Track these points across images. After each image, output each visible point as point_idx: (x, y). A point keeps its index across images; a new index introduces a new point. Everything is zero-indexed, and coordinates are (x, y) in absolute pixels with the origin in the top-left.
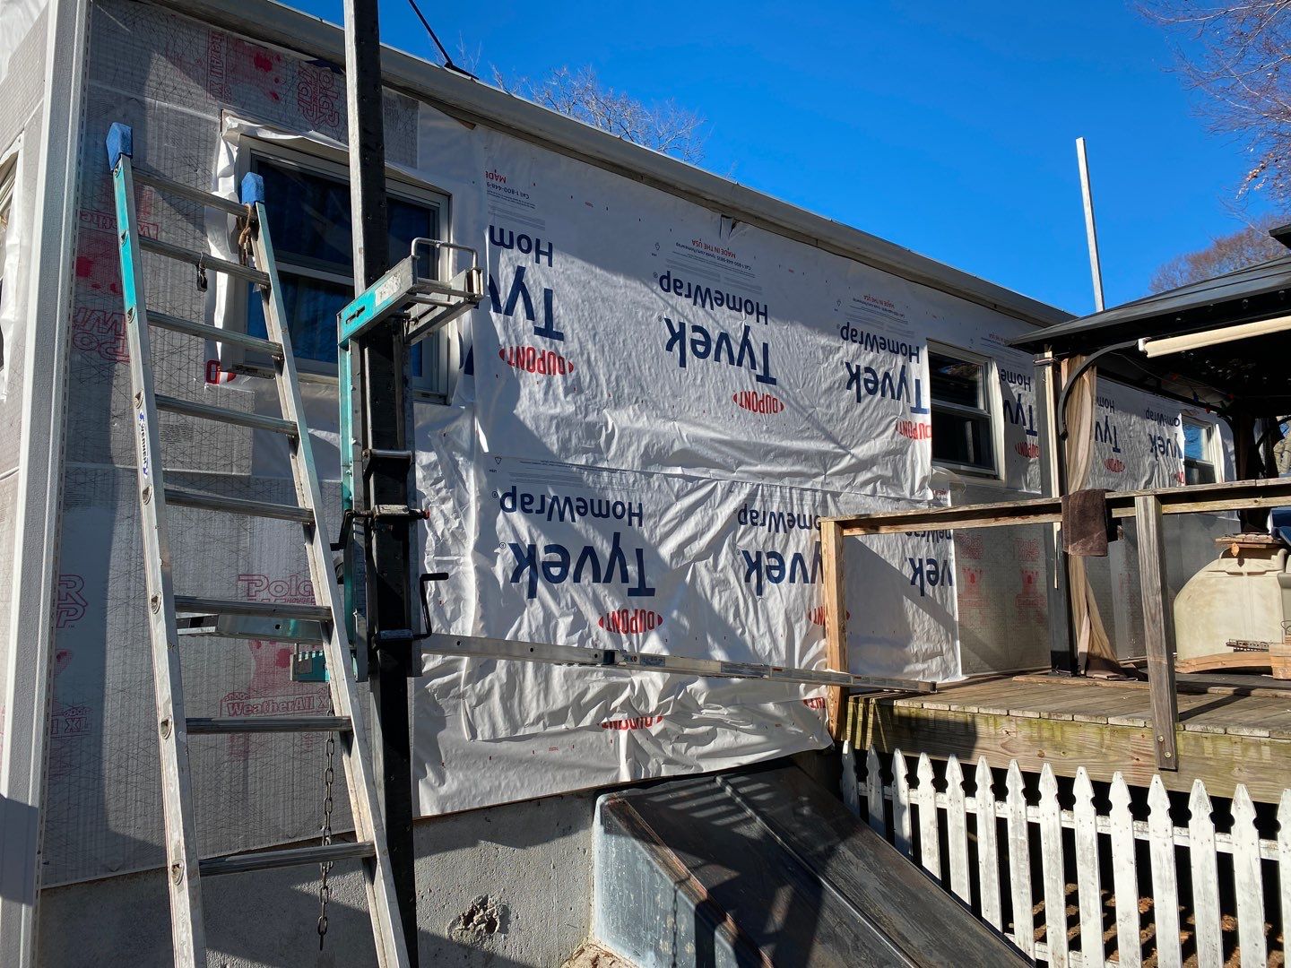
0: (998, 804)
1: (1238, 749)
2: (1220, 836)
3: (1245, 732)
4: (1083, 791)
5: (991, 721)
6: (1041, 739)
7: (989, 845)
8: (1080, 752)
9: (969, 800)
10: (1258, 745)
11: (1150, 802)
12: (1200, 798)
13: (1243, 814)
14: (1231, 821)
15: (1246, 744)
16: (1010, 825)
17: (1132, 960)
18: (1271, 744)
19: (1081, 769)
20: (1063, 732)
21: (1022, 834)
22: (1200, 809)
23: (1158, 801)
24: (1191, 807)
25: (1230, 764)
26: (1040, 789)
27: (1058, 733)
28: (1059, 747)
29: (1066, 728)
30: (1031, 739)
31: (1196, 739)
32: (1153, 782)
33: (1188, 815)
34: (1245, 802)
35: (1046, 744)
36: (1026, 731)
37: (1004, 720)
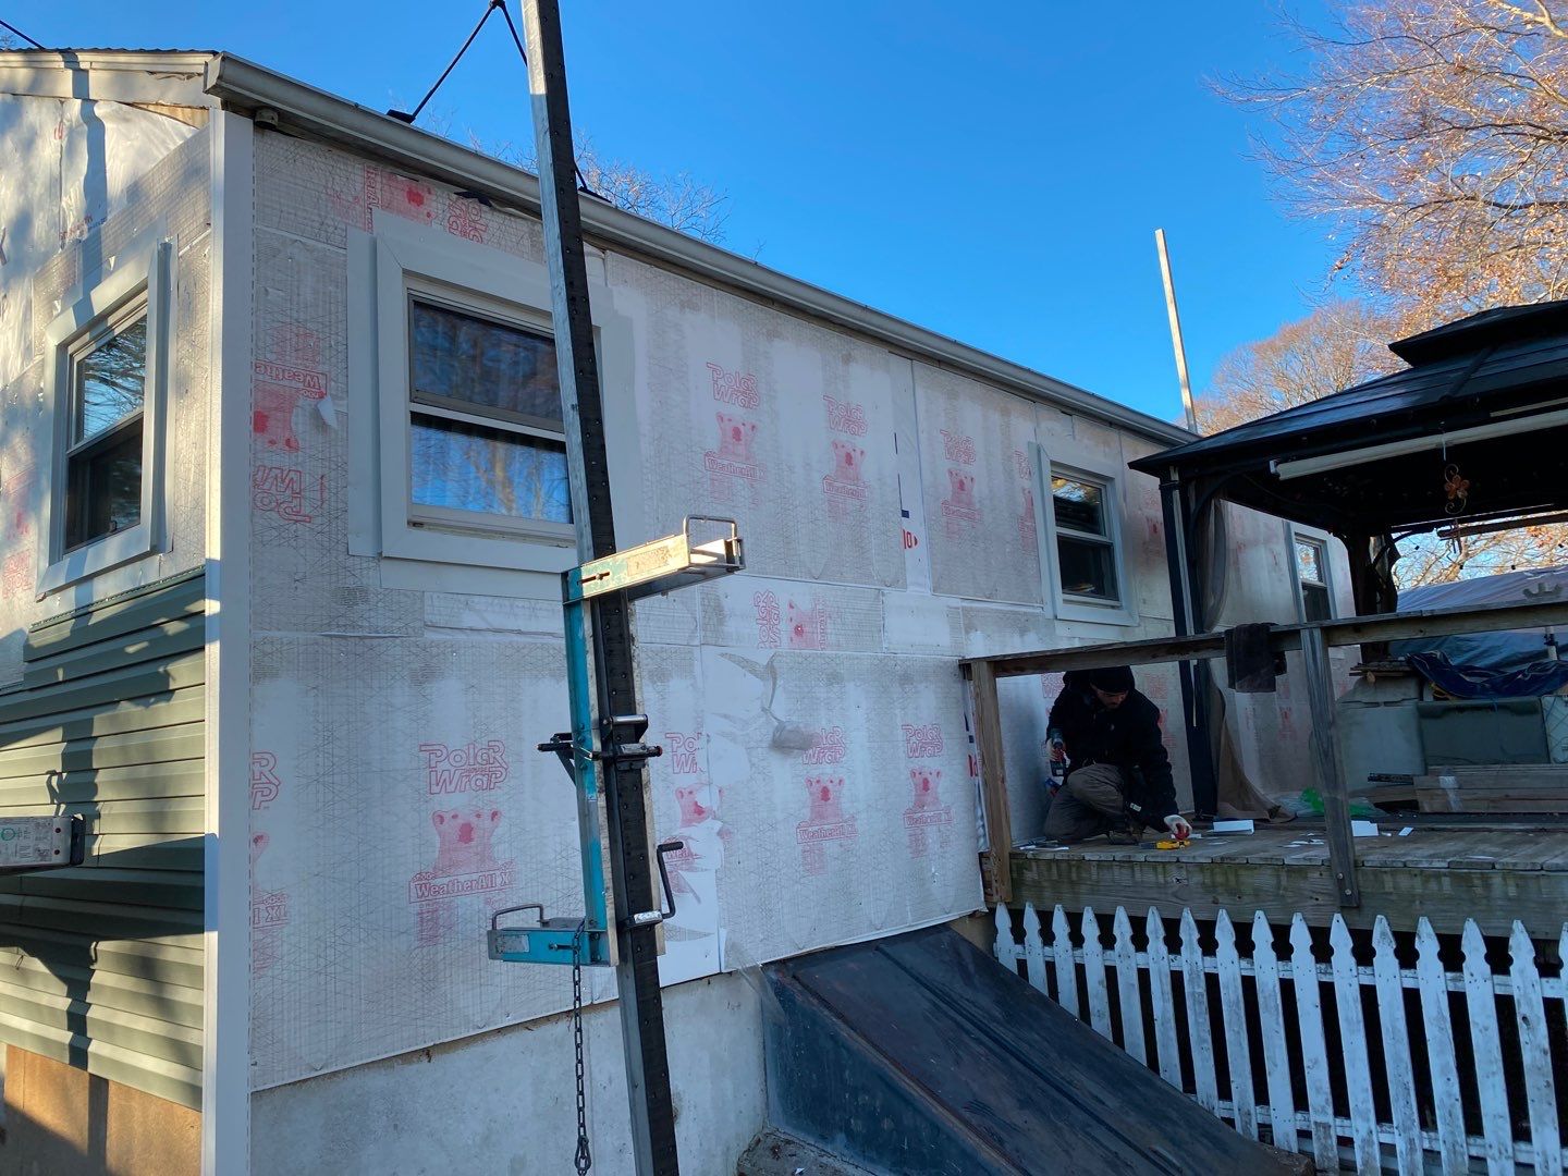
0: (1172, 957)
1: (1418, 882)
2: (1406, 972)
4: (1262, 936)
5: (1160, 869)
6: (1214, 885)
7: (1164, 1002)
8: (1255, 896)
9: (1139, 954)
10: (1437, 875)
11: (1332, 943)
12: (1383, 934)
13: (1427, 947)
14: (1416, 955)
15: (1426, 877)
16: (1186, 977)
17: (1323, 1108)
18: (1450, 876)
19: (1259, 913)
20: (1237, 876)
21: (1199, 986)
22: (1384, 946)
23: (1341, 941)
24: (1375, 944)
25: (1411, 897)
26: (1216, 937)
27: (1232, 878)
28: (1236, 893)
29: (1241, 872)
30: (1203, 885)
31: (1375, 874)
32: (1334, 921)
33: (1372, 953)
34: (1429, 935)
35: (1220, 889)
36: (1197, 878)
37: (1173, 867)
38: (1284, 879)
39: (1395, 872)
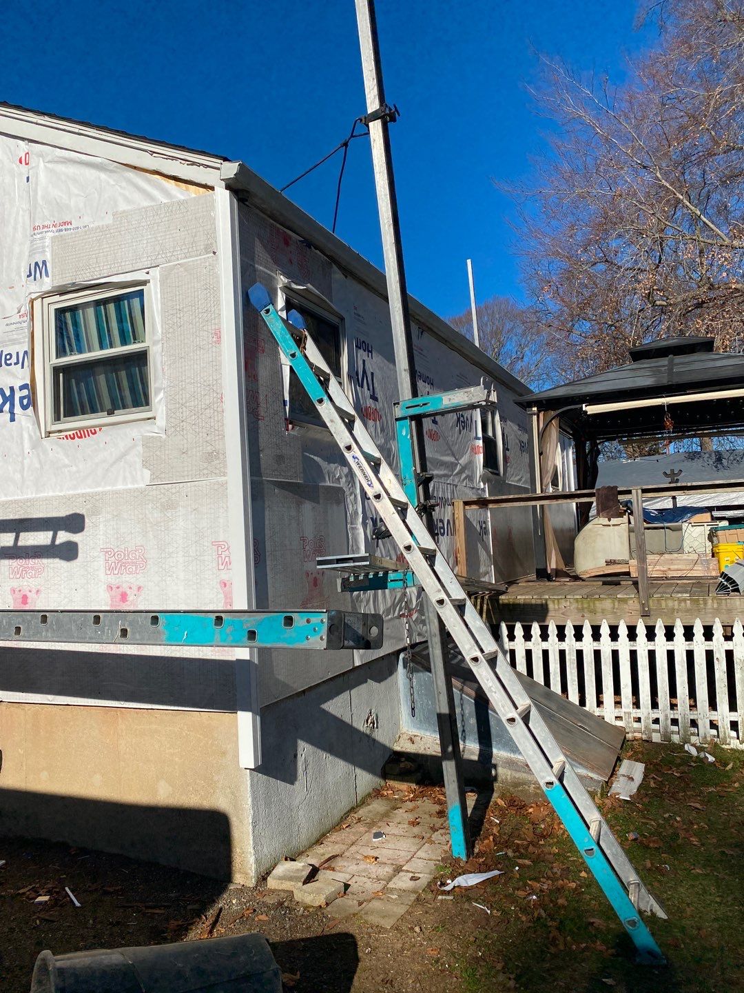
0: (560, 643)
1: (676, 603)
2: (669, 643)
3: (680, 595)
4: (605, 631)
5: (556, 602)
6: (583, 609)
7: (556, 664)
8: (603, 613)
9: (544, 643)
10: (685, 600)
11: (637, 632)
12: (660, 627)
13: (679, 631)
14: (673, 635)
15: (680, 601)
16: (567, 652)
17: (628, 704)
18: (690, 600)
19: (604, 620)
20: (594, 604)
21: (573, 655)
22: (660, 632)
23: (641, 631)
24: (656, 632)
25: (673, 610)
26: (583, 633)
27: (592, 604)
28: (593, 612)
29: (597, 602)
30: (578, 609)
31: (658, 600)
32: (639, 623)
33: (655, 635)
34: (680, 626)
35: (586, 610)
36: (574, 605)
37: (563, 601)
38: (616, 604)
39: (667, 599)
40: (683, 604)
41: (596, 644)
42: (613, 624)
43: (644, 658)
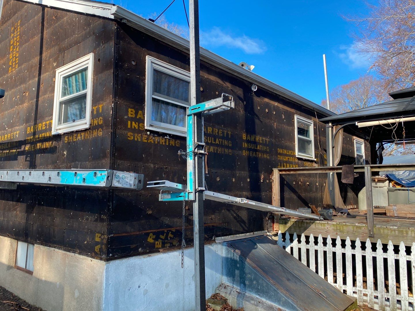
0: (324, 247)
1: (389, 231)
2: (384, 254)
3: (392, 227)
4: (348, 243)
5: (323, 225)
6: (337, 230)
7: (321, 258)
8: (348, 233)
9: (316, 246)
10: (395, 230)
11: (366, 245)
12: (380, 244)
13: (391, 248)
14: (387, 250)
15: (392, 230)
16: (327, 252)
17: (360, 286)
18: (398, 230)
19: (348, 237)
20: (343, 228)
21: (331, 255)
22: (379, 247)
23: (368, 245)
24: (377, 246)
25: (388, 235)
26: (336, 243)
27: (341, 228)
28: (342, 232)
30: (334, 229)
31: (379, 229)
32: (367, 240)
33: (376, 248)
34: (391, 245)
36: (332, 227)
37: (326, 225)
38: (355, 229)
39: (384, 229)
40: (393, 232)
41: (343, 249)
42: (353, 239)
43: (370, 260)
